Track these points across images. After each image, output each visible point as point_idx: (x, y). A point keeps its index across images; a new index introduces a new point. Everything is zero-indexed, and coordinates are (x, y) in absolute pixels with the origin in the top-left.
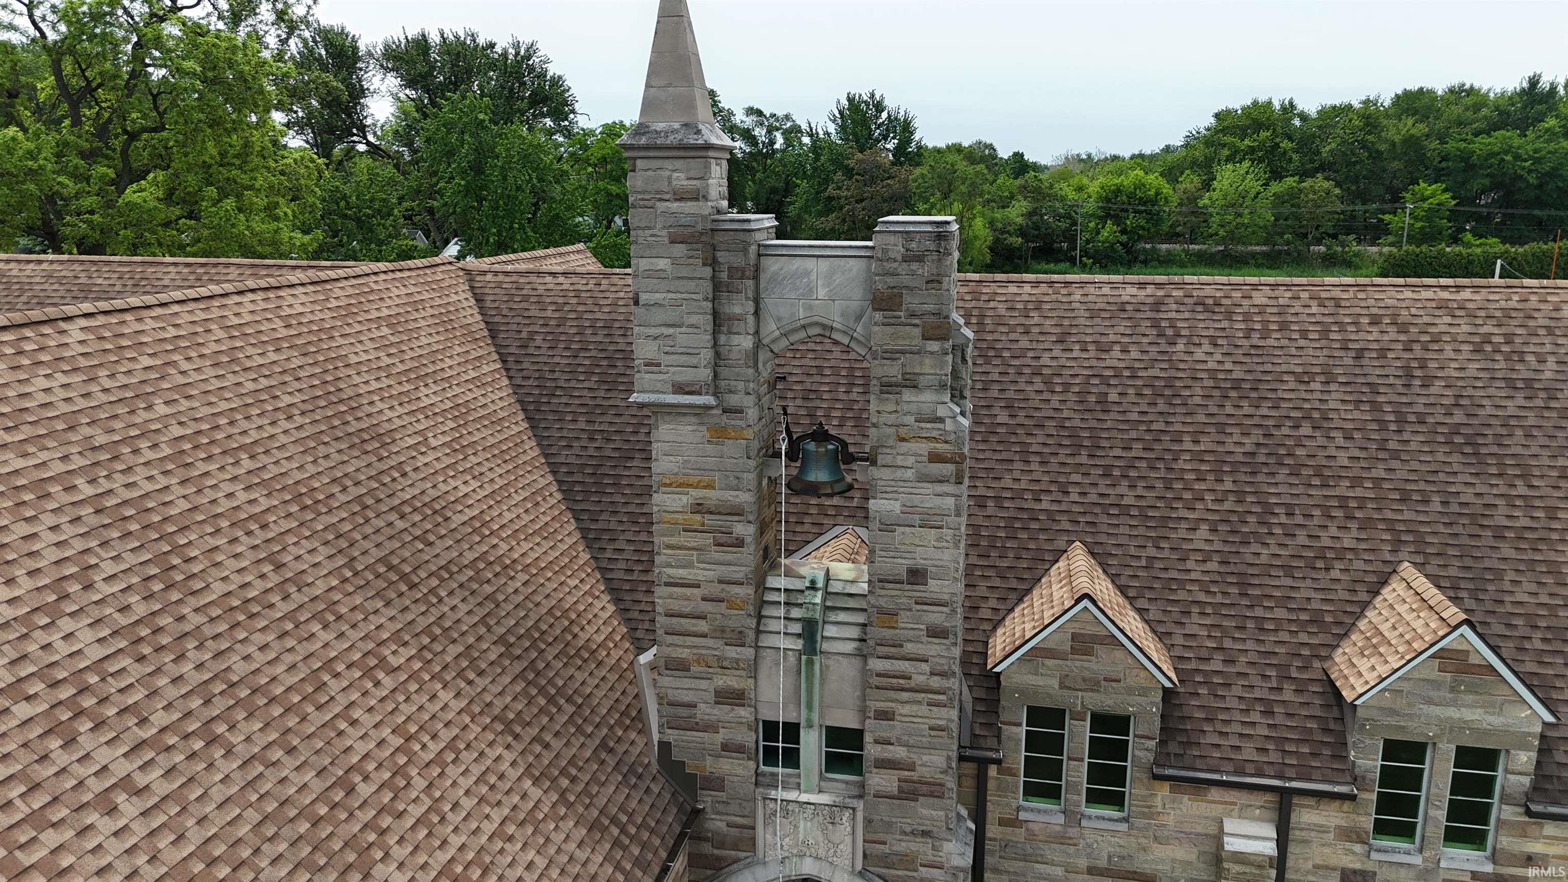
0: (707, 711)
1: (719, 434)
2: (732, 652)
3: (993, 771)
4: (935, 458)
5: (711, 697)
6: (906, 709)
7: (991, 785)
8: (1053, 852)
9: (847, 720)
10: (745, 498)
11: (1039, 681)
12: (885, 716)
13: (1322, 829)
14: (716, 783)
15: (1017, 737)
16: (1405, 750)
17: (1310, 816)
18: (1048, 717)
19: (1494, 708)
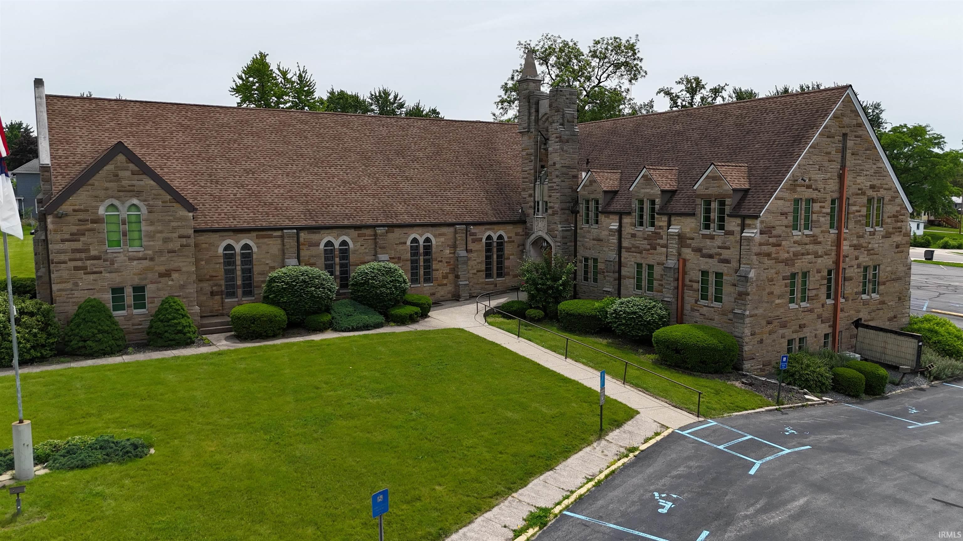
0: (528, 199)
1: (530, 137)
2: (531, 185)
3: (578, 215)
4: (557, 138)
5: (527, 196)
6: (553, 194)
7: (578, 219)
8: (588, 236)
9: (546, 199)
10: (533, 151)
11: (584, 193)
12: (550, 197)
13: (627, 223)
14: (528, 215)
15: (582, 207)
16: (641, 202)
17: (626, 220)
18: (587, 202)
19: (652, 189)
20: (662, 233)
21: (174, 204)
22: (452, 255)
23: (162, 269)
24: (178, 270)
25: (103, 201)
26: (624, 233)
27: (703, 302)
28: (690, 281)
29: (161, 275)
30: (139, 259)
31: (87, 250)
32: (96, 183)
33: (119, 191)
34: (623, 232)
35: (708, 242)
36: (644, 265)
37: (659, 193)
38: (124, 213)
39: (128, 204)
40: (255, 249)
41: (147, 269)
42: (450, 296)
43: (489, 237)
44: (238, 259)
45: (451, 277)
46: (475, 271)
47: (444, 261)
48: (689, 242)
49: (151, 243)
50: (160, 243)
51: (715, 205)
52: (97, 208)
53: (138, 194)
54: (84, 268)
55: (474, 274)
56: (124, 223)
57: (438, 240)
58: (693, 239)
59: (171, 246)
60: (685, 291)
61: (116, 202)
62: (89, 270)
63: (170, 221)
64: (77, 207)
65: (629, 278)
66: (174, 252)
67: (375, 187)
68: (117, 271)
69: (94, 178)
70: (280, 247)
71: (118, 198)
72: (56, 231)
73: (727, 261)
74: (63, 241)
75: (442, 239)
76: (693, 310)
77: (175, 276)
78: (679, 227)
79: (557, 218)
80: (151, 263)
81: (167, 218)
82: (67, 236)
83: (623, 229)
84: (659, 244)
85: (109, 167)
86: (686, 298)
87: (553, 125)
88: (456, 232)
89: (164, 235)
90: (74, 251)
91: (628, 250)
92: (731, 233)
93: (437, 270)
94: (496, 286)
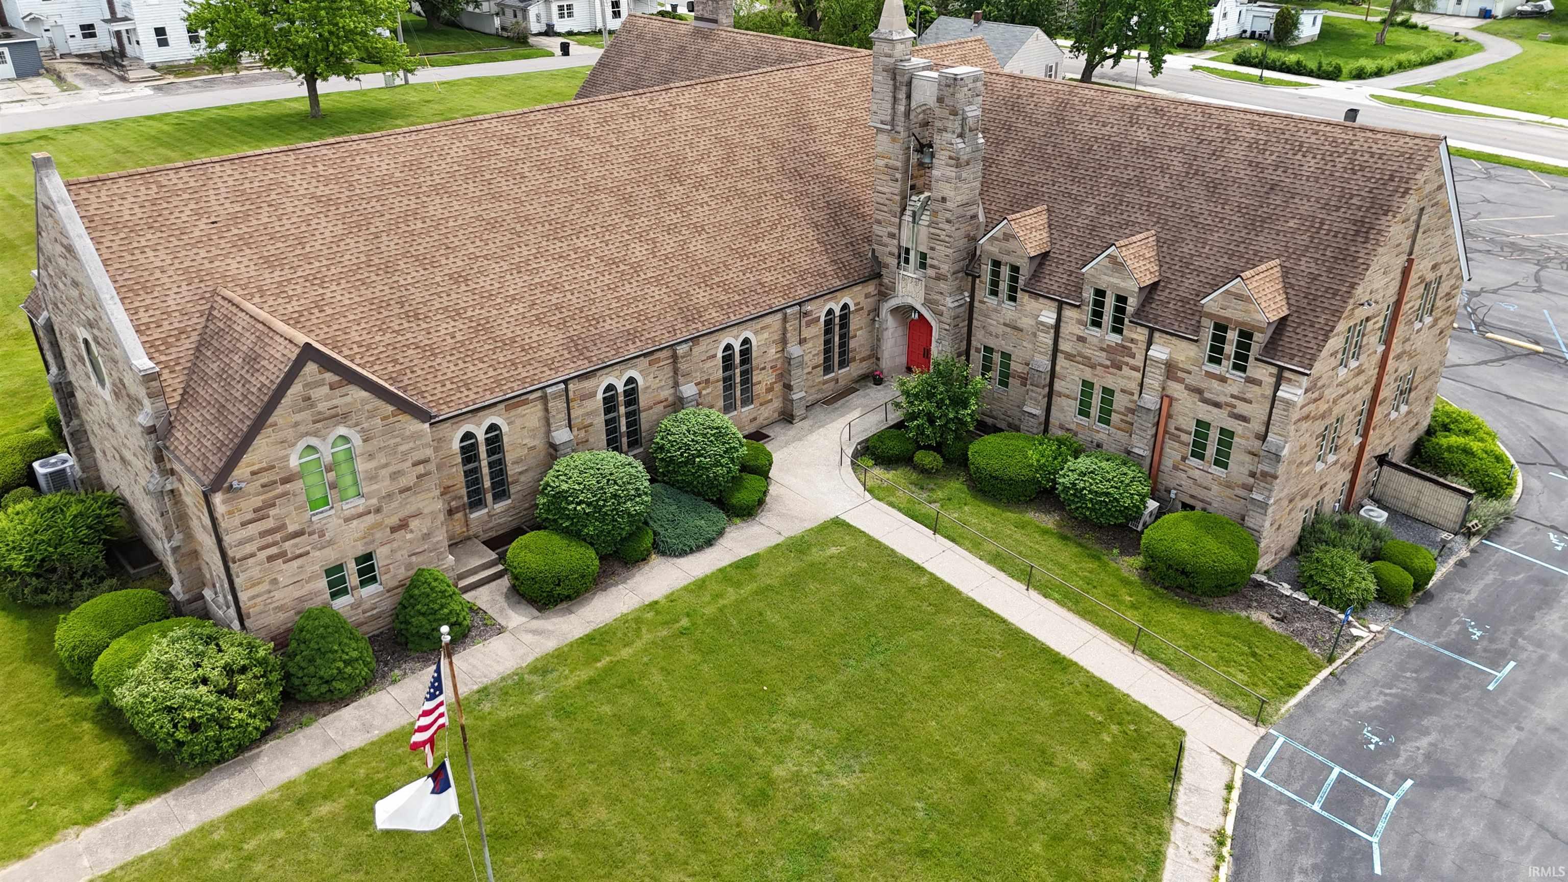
0: (886, 239)
1: (894, 140)
2: (893, 219)
3: (977, 281)
4: (951, 158)
5: (885, 234)
6: (939, 248)
7: (977, 287)
8: (994, 315)
9: (923, 248)
10: (899, 164)
11: (992, 249)
12: (933, 249)
13: (1071, 318)
14: (886, 266)
15: (986, 270)
16: (1100, 293)
17: (1068, 313)
18: (997, 264)
19: (1124, 279)
20: (1134, 350)
21: (400, 417)
22: (778, 355)
23: (394, 520)
24: (417, 515)
25: (294, 445)
26: (1065, 330)
27: (1194, 462)
28: (1177, 429)
29: (394, 530)
30: (360, 516)
31: (283, 527)
32: (280, 421)
33: (315, 422)
34: (1062, 330)
35: (1215, 384)
36: (1096, 387)
37: (1137, 290)
38: (327, 452)
39: (331, 438)
40: (505, 428)
41: (372, 527)
42: (776, 415)
43: (830, 312)
44: (483, 449)
45: (778, 387)
46: (810, 369)
47: (768, 367)
48: (1180, 374)
49: (375, 487)
50: (387, 482)
51: (1232, 336)
52: (286, 458)
53: (343, 417)
54: (282, 555)
55: (809, 373)
56: (329, 469)
57: (760, 337)
58: (1190, 373)
59: (404, 482)
60: (1167, 440)
61: (313, 441)
62: (290, 555)
63: (397, 445)
64: (255, 468)
65: (1068, 397)
66: (408, 489)
67: (655, 262)
68: (331, 543)
69: (276, 413)
70: (540, 414)
71: (315, 434)
72: (230, 513)
73: (1244, 419)
74: (244, 524)
75: (766, 335)
76: (1176, 468)
77: (414, 524)
78: (1168, 351)
79: (943, 286)
80: (378, 517)
81: (392, 441)
82: (250, 516)
83: (1062, 324)
84: (1127, 364)
85: (296, 389)
86: (1167, 450)
87: (944, 134)
88: (785, 320)
89: (391, 469)
90: (263, 534)
91: (1069, 357)
92: (1257, 382)
93: (759, 383)
94: (837, 381)
